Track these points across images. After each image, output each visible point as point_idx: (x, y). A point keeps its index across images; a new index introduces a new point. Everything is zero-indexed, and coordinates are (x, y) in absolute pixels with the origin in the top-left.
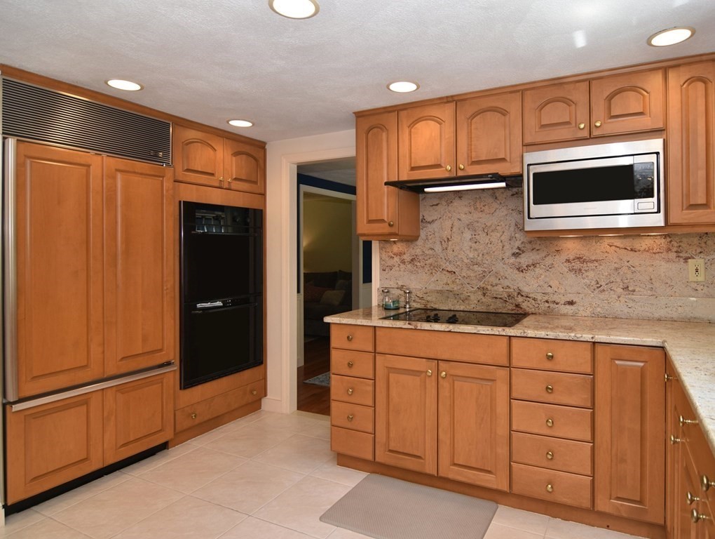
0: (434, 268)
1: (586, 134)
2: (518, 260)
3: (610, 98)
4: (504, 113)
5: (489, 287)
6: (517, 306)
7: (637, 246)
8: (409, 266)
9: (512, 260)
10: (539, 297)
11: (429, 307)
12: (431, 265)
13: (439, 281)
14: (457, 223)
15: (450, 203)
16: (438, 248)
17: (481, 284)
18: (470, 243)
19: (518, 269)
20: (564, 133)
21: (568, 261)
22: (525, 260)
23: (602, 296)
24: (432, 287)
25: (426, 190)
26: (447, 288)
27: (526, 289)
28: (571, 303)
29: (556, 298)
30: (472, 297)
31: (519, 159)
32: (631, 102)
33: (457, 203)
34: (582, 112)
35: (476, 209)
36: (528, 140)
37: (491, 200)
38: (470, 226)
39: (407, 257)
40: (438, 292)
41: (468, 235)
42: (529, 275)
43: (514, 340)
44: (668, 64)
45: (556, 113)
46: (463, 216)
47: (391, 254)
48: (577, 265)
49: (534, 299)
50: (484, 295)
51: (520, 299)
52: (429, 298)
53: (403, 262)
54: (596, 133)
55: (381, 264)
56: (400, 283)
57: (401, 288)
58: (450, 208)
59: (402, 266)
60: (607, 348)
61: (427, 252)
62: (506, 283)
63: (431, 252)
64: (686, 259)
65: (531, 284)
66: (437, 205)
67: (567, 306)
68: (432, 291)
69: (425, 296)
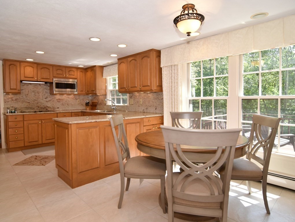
0: (23, 102)
1: (65, 77)
2: (46, 99)
3: (69, 71)
4: (49, 69)
5: (39, 106)
6: (47, 109)
7: (69, 97)
8: (15, 101)
9: (45, 99)
10: (51, 107)
11: (22, 111)
12: (22, 101)
13: (25, 105)
14: (30, 91)
15: (27, 85)
16: (24, 96)
17: (37, 105)
18: (34, 96)
19: (46, 101)
20: (61, 76)
21: (57, 100)
22: (47, 100)
23: (64, 106)
24: (23, 106)
25: (23, 82)
26: (27, 106)
27: (48, 106)
28: (58, 108)
29: (55, 107)
30: (35, 108)
31: (52, 79)
32: (72, 73)
33: (30, 86)
34: (64, 73)
35: (35, 87)
36: (54, 76)
37: (39, 86)
38: (33, 91)
39: (14, 99)
40: (25, 107)
41: (33, 94)
42: (49, 103)
43: (58, 114)
44: (78, 68)
45: (59, 72)
46: (31, 89)
47: (8, 98)
48: (59, 100)
49: (51, 108)
50: (38, 107)
51: (47, 108)
52: (22, 109)
53: (13, 100)
54: (67, 77)
55: (4, 101)
56: (12, 106)
57: (12, 107)
58: (28, 87)
59: (12, 101)
60: (74, 113)
61: (21, 97)
62: (43, 105)
63: (22, 97)
64: (77, 99)
65: (49, 105)
66: (24, 86)
67: (58, 109)
68: (23, 107)
69: (21, 109)
